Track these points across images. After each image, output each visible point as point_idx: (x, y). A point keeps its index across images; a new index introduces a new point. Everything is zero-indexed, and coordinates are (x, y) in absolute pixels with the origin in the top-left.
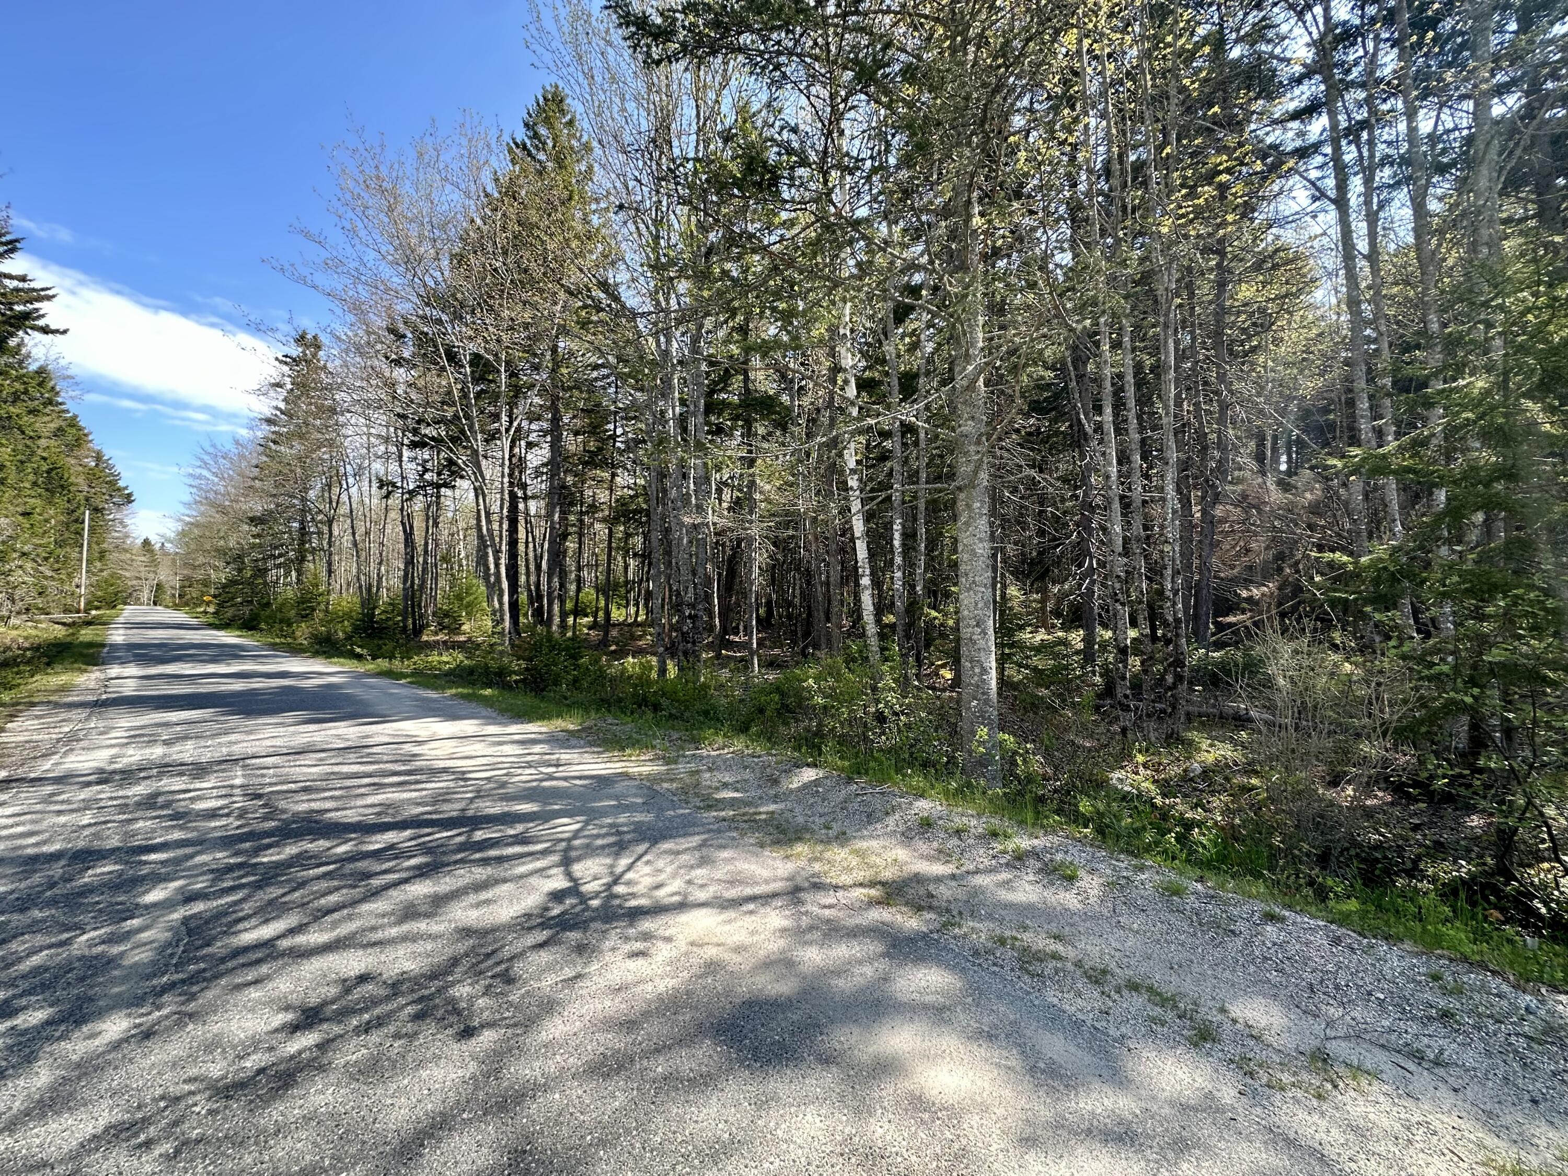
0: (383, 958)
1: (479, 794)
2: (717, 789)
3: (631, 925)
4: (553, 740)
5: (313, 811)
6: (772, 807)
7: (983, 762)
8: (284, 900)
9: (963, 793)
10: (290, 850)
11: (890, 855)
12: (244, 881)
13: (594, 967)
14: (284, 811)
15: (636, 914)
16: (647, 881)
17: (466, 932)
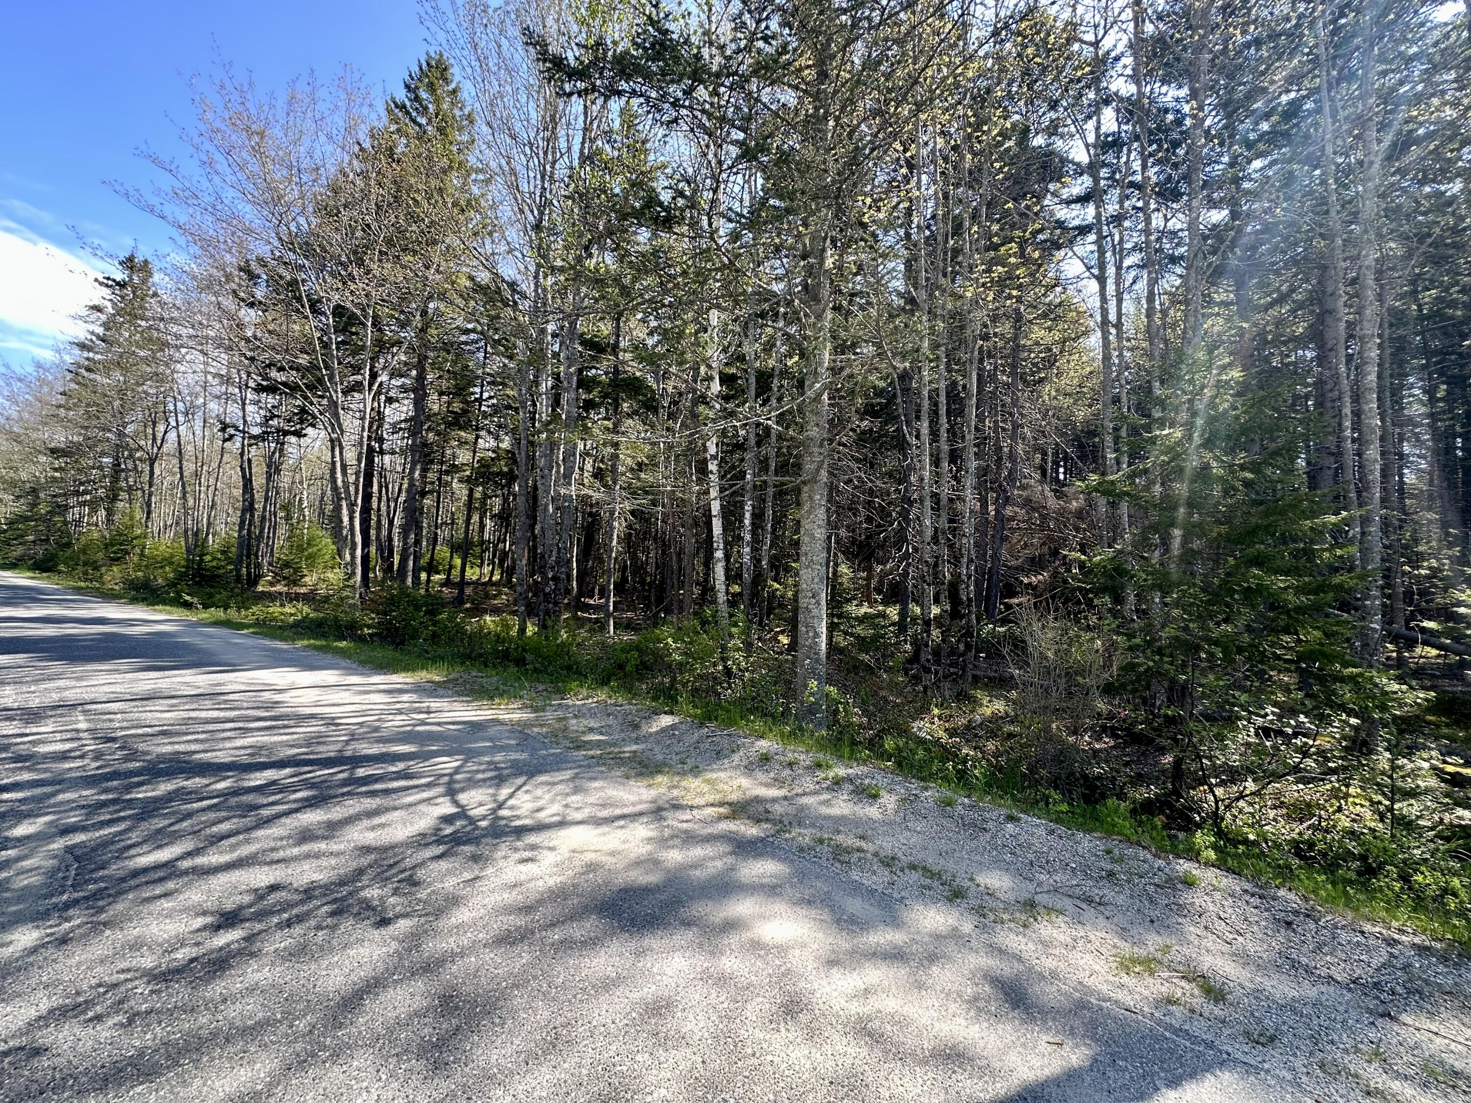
0: (290, 871)
1: (353, 737)
2: (584, 733)
3: (519, 839)
4: (418, 689)
5: (178, 753)
6: (634, 747)
7: (812, 710)
8: (172, 828)
9: (796, 735)
10: (164, 787)
11: (735, 783)
12: (122, 814)
13: (490, 871)
14: (147, 753)
15: (521, 832)
16: (529, 806)
17: (367, 850)
